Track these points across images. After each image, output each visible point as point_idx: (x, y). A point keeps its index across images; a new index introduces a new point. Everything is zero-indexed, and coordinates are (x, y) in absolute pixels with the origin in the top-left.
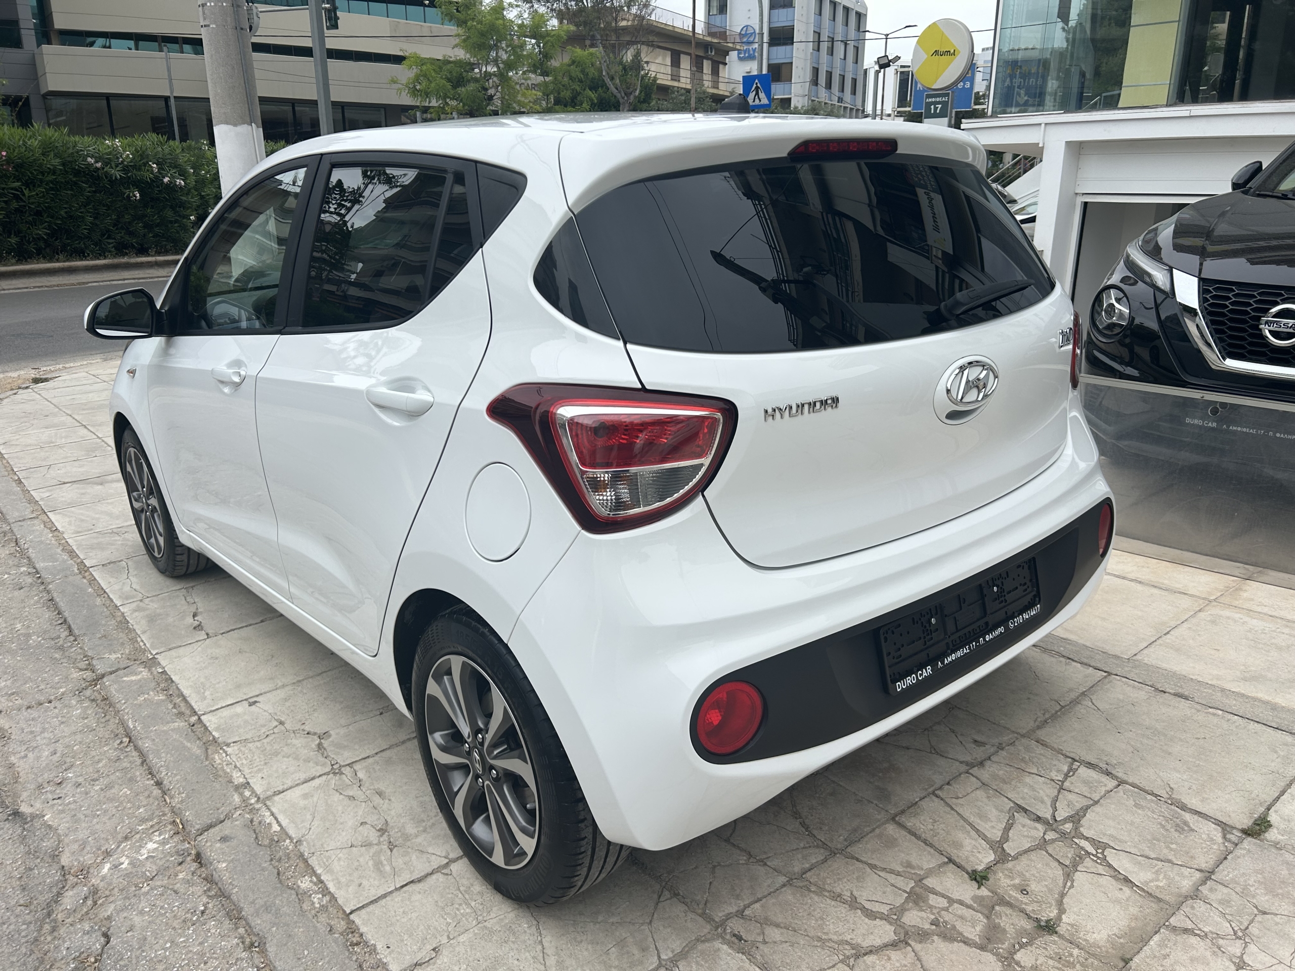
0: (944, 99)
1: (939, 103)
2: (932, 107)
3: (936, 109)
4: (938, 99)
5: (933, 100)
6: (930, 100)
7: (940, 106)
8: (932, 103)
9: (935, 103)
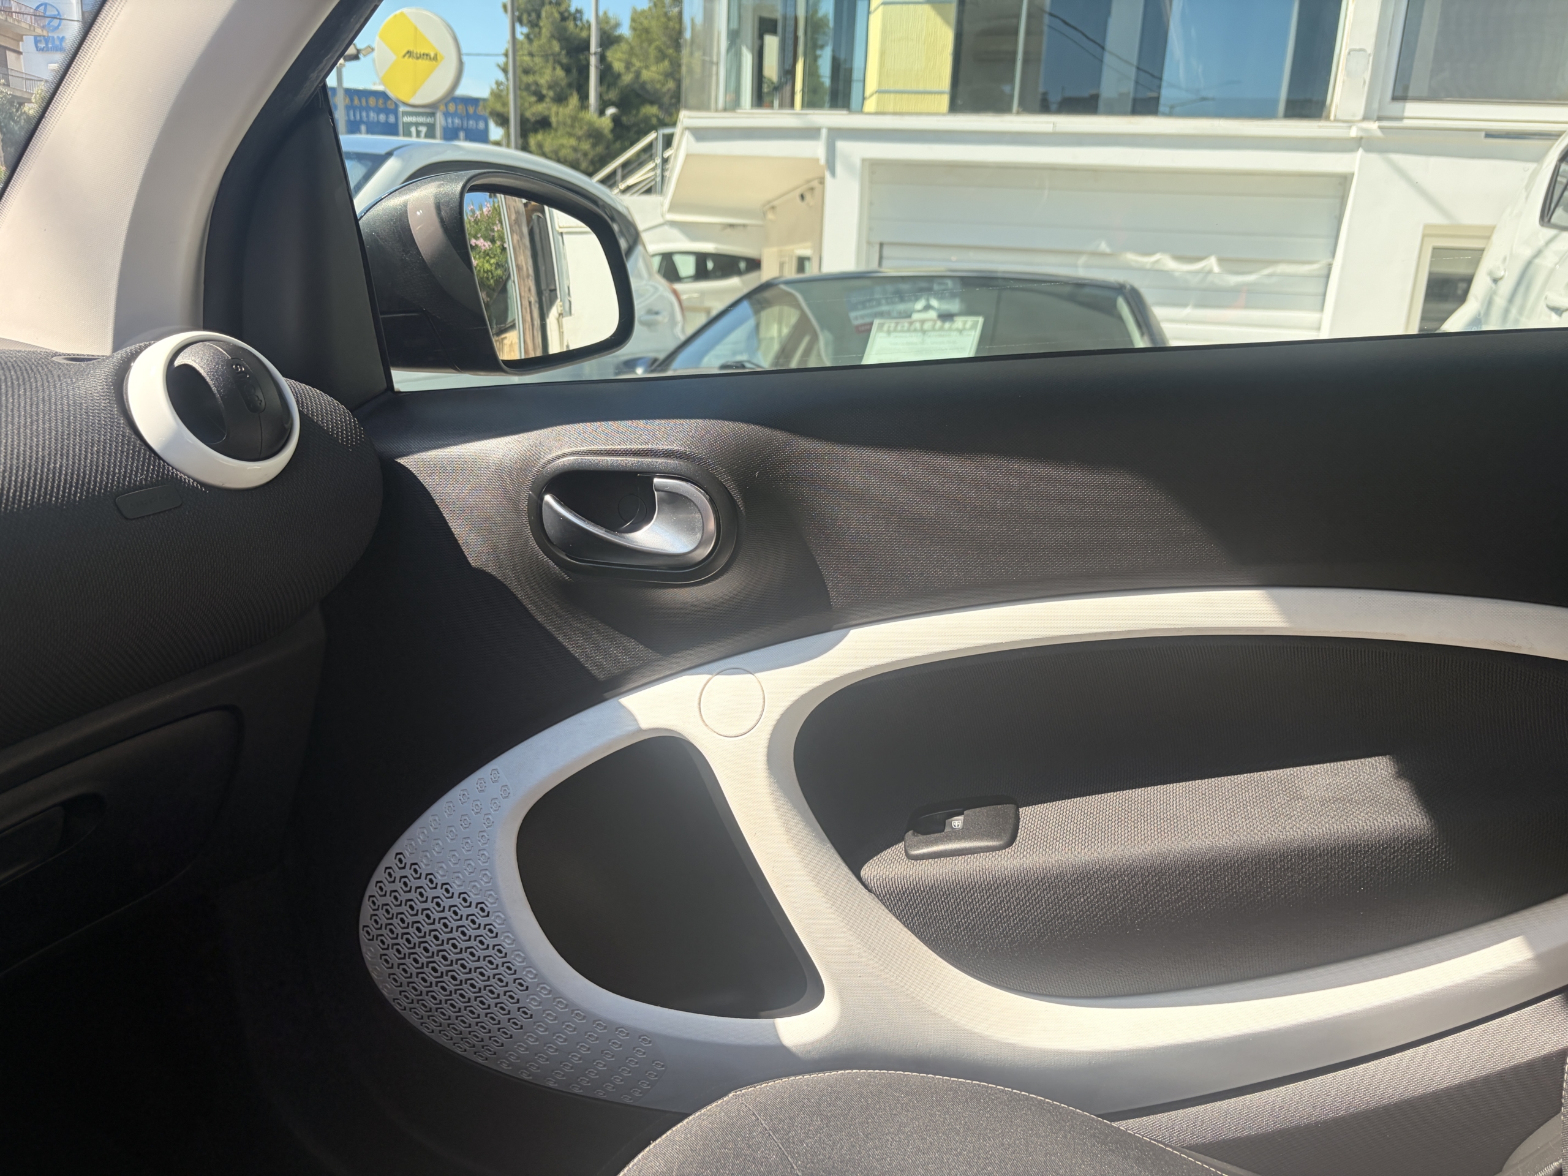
0: (428, 120)
1: (422, 124)
2: (413, 129)
3: (418, 133)
4: (421, 119)
5: (413, 119)
6: (409, 119)
7: (424, 130)
8: (411, 124)
9: (417, 124)
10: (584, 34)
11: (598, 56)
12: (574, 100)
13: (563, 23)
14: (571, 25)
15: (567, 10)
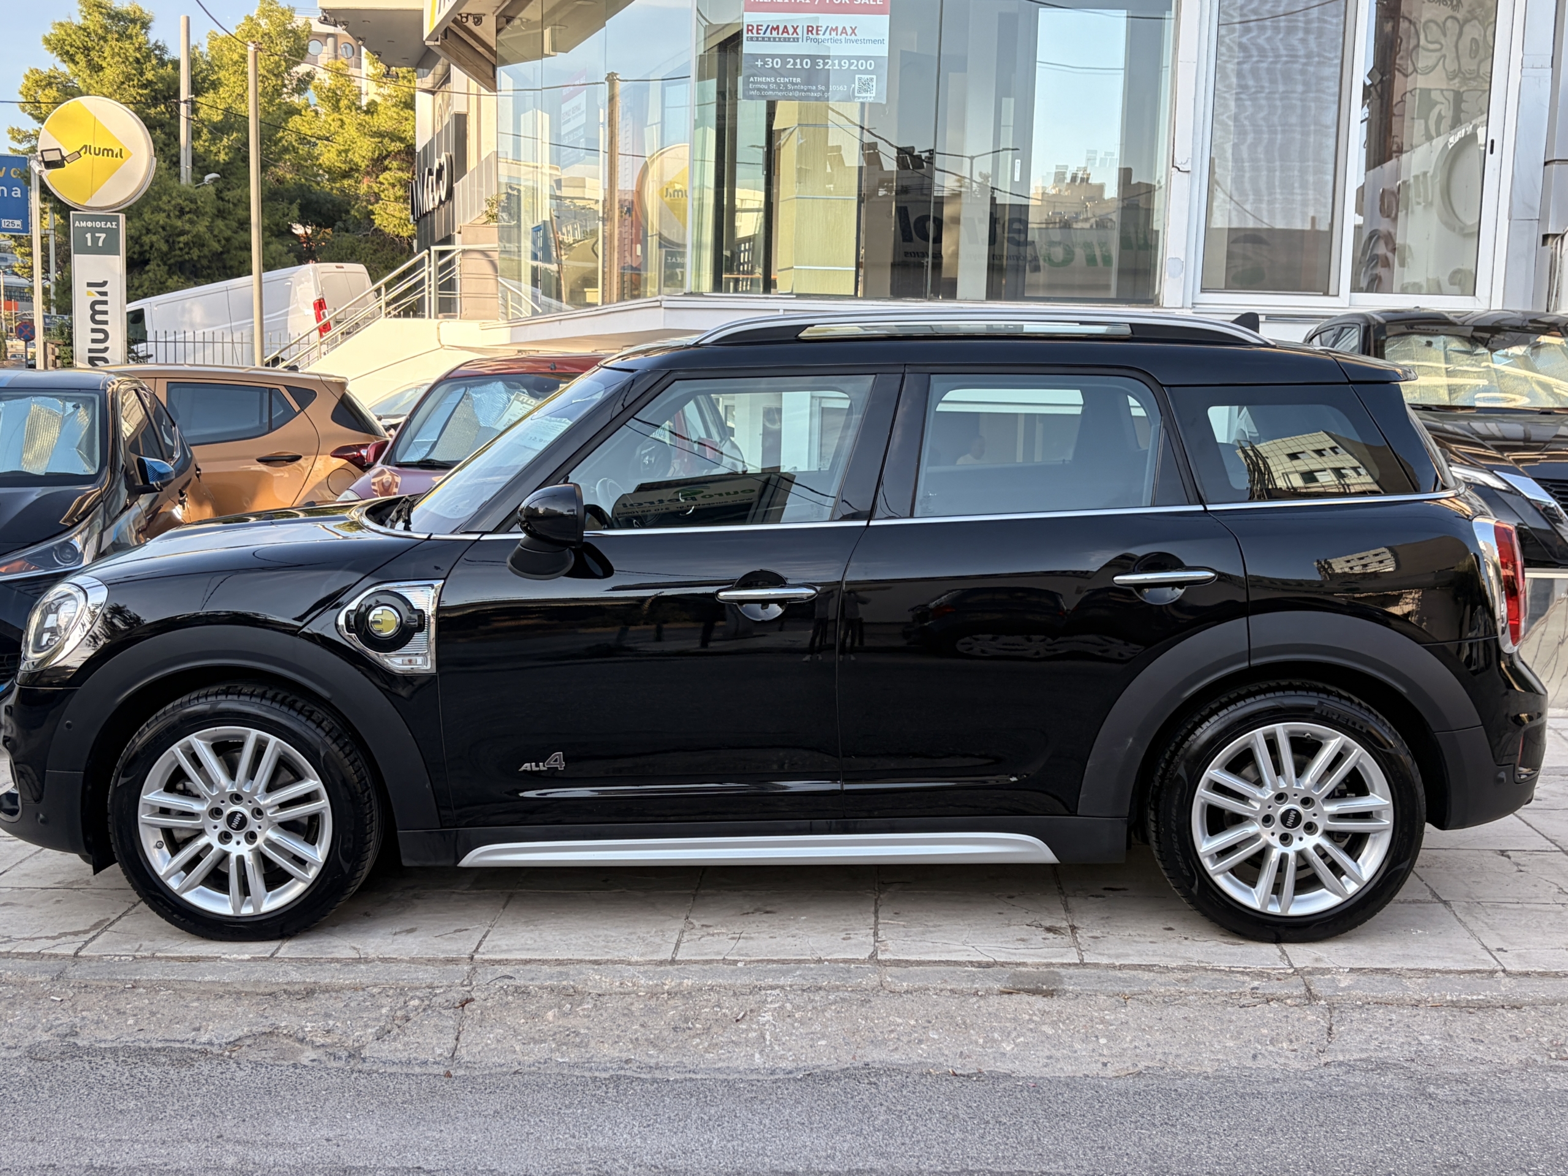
0: (109, 225)
1: (101, 230)
2: (89, 236)
3: (95, 240)
4: (98, 224)
5: (89, 224)
6: (83, 224)
7: (103, 236)
8: (87, 230)
9: (93, 230)
10: (170, 75)
11: (189, 105)
15: (144, 45)
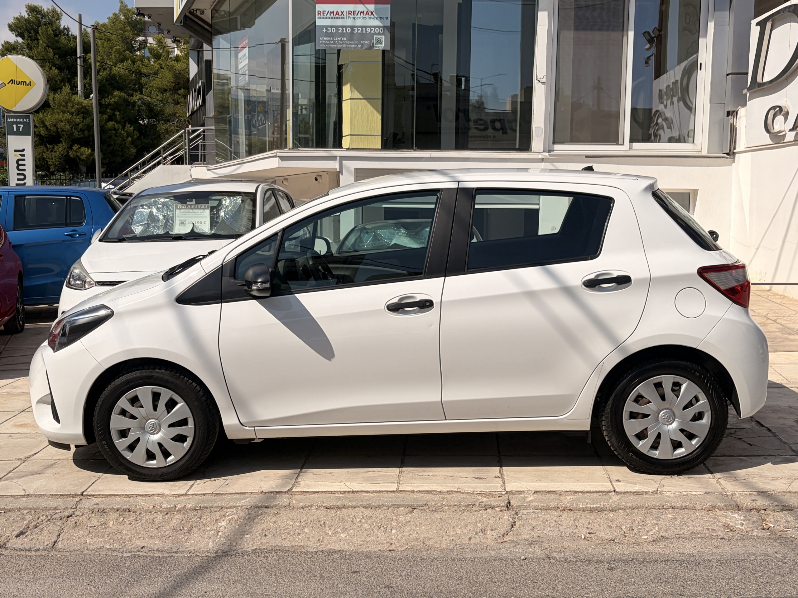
0: (25, 120)
1: (21, 123)
2: (15, 126)
3: (18, 128)
4: (19, 120)
5: (15, 120)
6: (12, 120)
7: (22, 126)
8: (14, 123)
9: (17, 123)
10: (72, 44)
11: (82, 59)
12: (66, 89)
13: (56, 38)
14: (62, 39)
15: (58, 28)
